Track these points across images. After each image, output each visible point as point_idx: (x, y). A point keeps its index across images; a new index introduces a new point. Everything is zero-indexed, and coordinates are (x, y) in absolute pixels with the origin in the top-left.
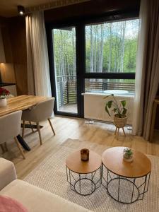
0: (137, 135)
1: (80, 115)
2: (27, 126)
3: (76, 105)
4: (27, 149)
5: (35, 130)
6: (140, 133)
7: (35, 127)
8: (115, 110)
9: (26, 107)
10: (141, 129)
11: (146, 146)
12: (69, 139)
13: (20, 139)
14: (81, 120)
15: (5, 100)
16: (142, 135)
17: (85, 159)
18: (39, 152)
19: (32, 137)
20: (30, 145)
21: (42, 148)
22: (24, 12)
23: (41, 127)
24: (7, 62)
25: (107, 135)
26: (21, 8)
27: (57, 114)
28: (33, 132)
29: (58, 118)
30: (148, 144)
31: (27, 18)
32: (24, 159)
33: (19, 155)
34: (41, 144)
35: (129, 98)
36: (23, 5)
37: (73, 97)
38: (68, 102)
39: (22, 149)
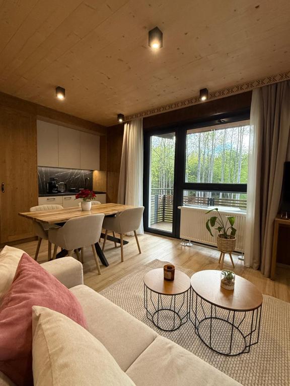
0: (251, 267)
1: (175, 235)
2: (110, 238)
3: (172, 224)
4: (105, 264)
5: (118, 244)
6: (256, 265)
7: (119, 241)
8: (220, 229)
9: (111, 213)
10: (257, 259)
11: (265, 284)
12: (157, 260)
13: (99, 251)
14: (176, 241)
15: (90, 203)
16: (259, 269)
17: (170, 277)
18: (117, 269)
19: (113, 253)
20: (109, 261)
21: (122, 265)
22: (123, 120)
23: (126, 243)
24: (101, 169)
25: (207, 262)
26: (120, 116)
27: (147, 230)
28: (116, 247)
29: (148, 236)
30: (269, 281)
31: (125, 125)
32: (99, 274)
33: (95, 269)
34: (122, 261)
35: (240, 216)
36: (123, 113)
37: (170, 214)
38: (163, 220)
39: (100, 264)
